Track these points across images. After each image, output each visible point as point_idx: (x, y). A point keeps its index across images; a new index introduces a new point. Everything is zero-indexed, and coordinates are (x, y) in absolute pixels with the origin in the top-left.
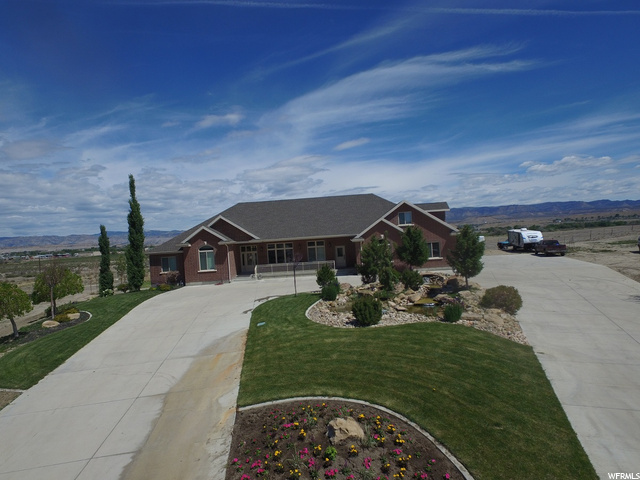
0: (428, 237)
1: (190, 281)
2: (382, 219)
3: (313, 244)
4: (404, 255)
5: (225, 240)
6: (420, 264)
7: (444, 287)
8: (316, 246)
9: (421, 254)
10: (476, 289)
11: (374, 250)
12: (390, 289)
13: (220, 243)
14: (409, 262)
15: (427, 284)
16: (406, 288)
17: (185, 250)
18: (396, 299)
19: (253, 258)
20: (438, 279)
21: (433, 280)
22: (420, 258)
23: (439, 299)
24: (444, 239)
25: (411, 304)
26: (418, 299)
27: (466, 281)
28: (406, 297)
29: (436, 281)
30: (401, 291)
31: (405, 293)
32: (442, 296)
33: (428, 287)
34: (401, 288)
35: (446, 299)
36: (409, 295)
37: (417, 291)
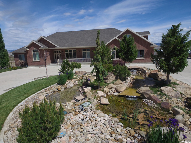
0: (139, 47)
1: (30, 65)
2: (116, 38)
3: (85, 50)
4: (120, 54)
5: (43, 47)
6: (130, 61)
7: (146, 79)
8: (86, 51)
9: (132, 53)
10: (175, 84)
13: (40, 48)
14: (123, 59)
15: (133, 76)
16: (116, 78)
17: (27, 51)
19: (59, 56)
20: (142, 72)
21: (138, 72)
22: (131, 57)
23: (141, 92)
24: (147, 49)
25: (116, 94)
26: (124, 89)
27: (168, 77)
28: (115, 87)
29: (141, 74)
30: (111, 81)
31: (114, 83)
32: (145, 90)
33: (134, 78)
34: (112, 79)
35: (148, 94)
36: (117, 86)
37: (124, 82)
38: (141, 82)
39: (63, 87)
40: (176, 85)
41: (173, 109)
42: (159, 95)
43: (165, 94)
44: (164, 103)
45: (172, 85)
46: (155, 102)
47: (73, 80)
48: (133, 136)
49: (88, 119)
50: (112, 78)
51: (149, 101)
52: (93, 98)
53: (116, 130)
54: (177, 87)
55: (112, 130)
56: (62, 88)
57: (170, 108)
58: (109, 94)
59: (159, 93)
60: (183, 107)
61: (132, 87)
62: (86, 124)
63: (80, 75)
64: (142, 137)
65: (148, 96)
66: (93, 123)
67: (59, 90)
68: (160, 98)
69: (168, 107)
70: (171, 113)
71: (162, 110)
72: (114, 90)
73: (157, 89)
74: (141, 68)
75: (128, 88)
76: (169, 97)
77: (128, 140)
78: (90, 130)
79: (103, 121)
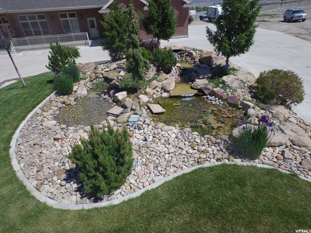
3: (65, 16)
4: (152, 27)
6: (167, 37)
7: (197, 66)
8: (69, 19)
11: (117, 22)
12: (141, 78)
14: (156, 35)
16: (158, 71)
18: (148, 90)
20: (187, 55)
21: (181, 56)
22: (169, 31)
23: (199, 87)
24: (179, 11)
25: (165, 95)
26: (174, 87)
27: (227, 61)
28: (160, 84)
29: (185, 58)
30: (151, 76)
31: (158, 79)
32: (202, 83)
33: (179, 67)
34: (152, 73)
35: (209, 89)
36: (162, 83)
37: (170, 74)
38: (191, 72)
39: (73, 99)
40: (236, 72)
41: (242, 104)
42: (222, 88)
43: (228, 86)
44: (231, 98)
45: (231, 71)
46: (220, 98)
47: (82, 82)
48: (215, 143)
49: (151, 137)
50: (152, 71)
51: (213, 98)
52: (138, 108)
53: (195, 141)
54: (238, 74)
55: (190, 142)
56: (70, 99)
57: (239, 103)
58: (155, 96)
59: (221, 85)
60: (250, 99)
61: (181, 82)
62: (154, 145)
63: (87, 70)
64: (225, 141)
65: (209, 91)
66: (163, 141)
67: (68, 105)
68: (224, 92)
69: (237, 102)
70: (240, 109)
71: (230, 106)
72: (159, 90)
73: (217, 79)
74: (184, 49)
75: (178, 84)
76: (233, 88)
77: (214, 148)
78: (164, 150)
79: (174, 136)
